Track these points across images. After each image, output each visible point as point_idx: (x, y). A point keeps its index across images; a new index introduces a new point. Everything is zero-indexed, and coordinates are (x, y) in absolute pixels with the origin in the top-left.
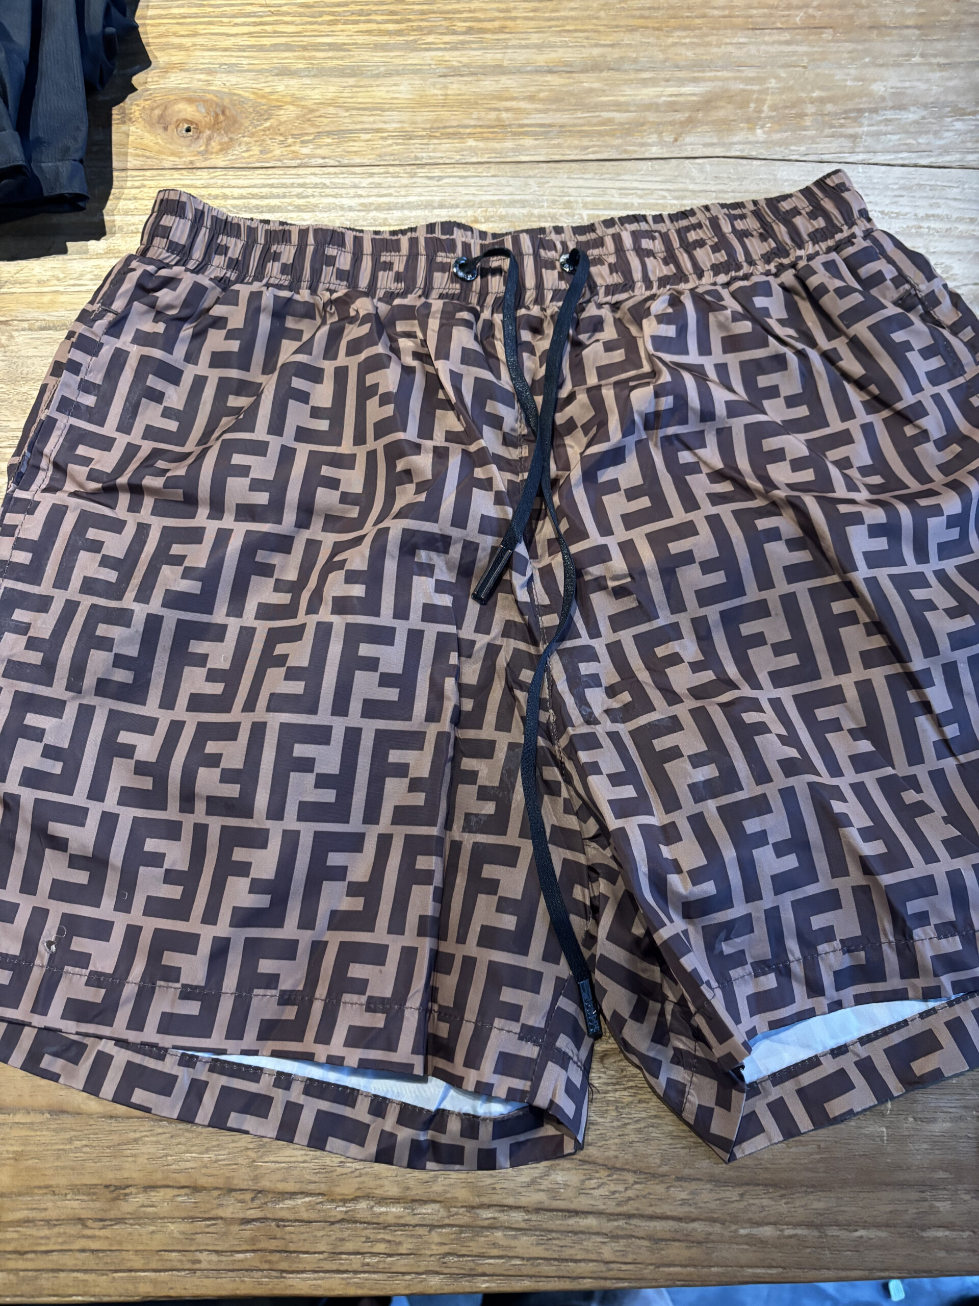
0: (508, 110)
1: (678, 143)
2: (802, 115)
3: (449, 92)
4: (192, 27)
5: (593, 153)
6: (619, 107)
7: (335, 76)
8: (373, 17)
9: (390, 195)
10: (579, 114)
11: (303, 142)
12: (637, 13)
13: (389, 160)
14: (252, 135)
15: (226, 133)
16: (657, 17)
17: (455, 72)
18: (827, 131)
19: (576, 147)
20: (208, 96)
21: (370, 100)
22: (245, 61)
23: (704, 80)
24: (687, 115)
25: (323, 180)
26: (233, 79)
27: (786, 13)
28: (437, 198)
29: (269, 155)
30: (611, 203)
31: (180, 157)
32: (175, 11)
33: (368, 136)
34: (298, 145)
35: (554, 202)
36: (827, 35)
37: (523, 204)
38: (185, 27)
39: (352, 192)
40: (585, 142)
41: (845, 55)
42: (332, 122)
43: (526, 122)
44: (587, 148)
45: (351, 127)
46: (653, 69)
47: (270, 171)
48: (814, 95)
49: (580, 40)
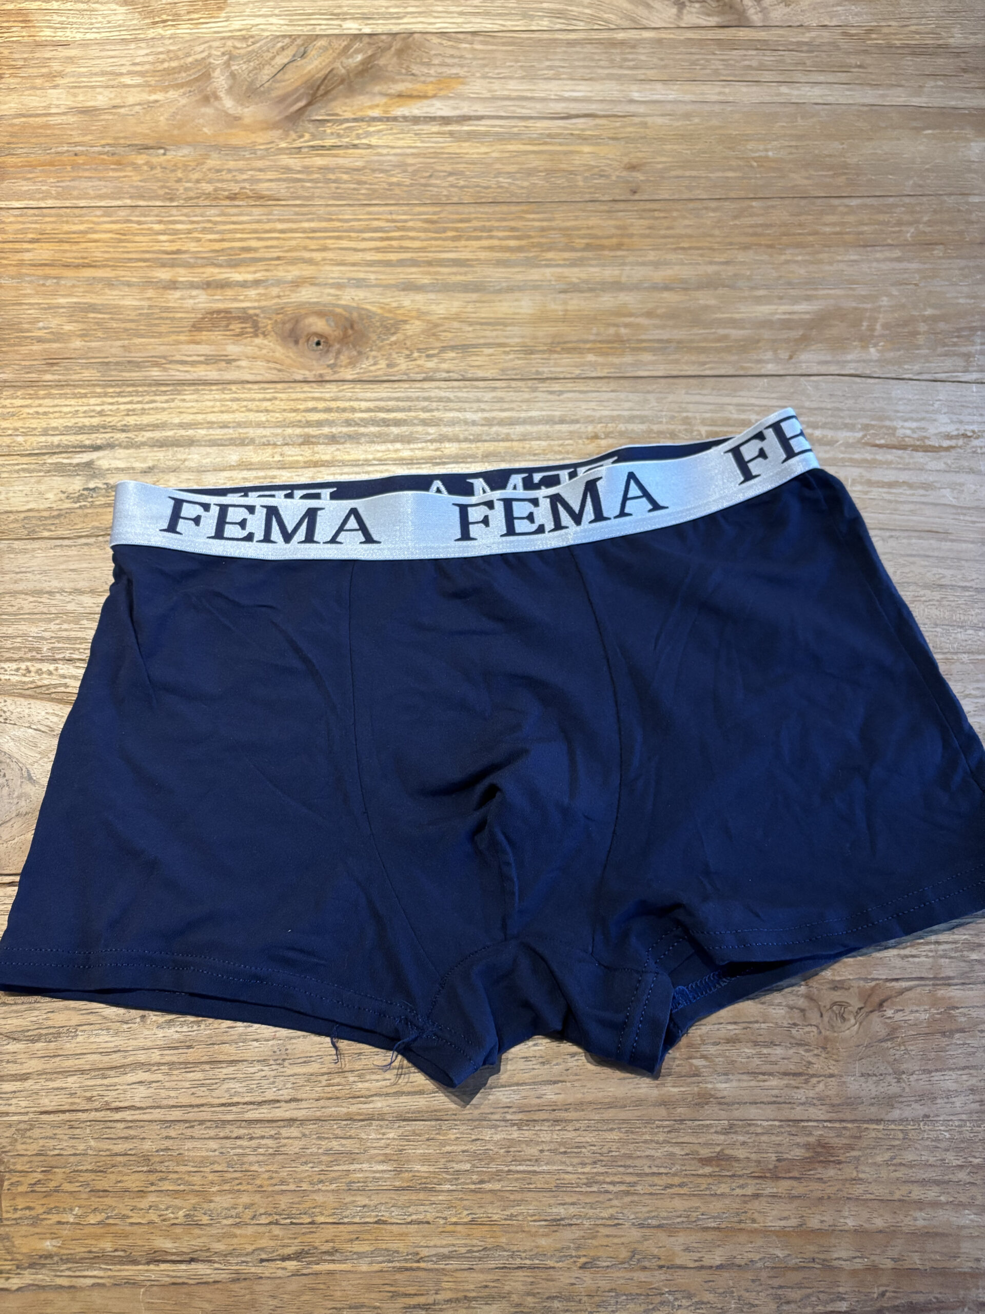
0: (626, 325)
1: (793, 361)
2: (915, 334)
3: (569, 308)
4: (322, 242)
5: (711, 369)
6: (734, 323)
7: (459, 291)
8: (495, 233)
9: (512, 409)
10: (695, 331)
11: (428, 356)
12: (750, 230)
13: (511, 374)
14: (380, 349)
15: (354, 346)
16: (769, 235)
17: (572, 288)
18: (940, 350)
19: (693, 363)
20: (339, 310)
21: (492, 315)
22: (372, 276)
23: (816, 297)
24: (801, 333)
25: (447, 394)
26: (360, 294)
27: (897, 229)
28: (557, 413)
29: (396, 369)
30: (728, 420)
31: (310, 370)
32: (306, 225)
33: (491, 351)
34: (424, 359)
35: (673, 418)
36: (938, 251)
37: (643, 419)
38: (315, 242)
39: (475, 406)
40: (703, 358)
41: (957, 272)
42: (456, 336)
43: (643, 337)
44: (704, 363)
45: (474, 342)
46: (767, 287)
47: (396, 385)
48: (927, 313)
49: (694, 257)
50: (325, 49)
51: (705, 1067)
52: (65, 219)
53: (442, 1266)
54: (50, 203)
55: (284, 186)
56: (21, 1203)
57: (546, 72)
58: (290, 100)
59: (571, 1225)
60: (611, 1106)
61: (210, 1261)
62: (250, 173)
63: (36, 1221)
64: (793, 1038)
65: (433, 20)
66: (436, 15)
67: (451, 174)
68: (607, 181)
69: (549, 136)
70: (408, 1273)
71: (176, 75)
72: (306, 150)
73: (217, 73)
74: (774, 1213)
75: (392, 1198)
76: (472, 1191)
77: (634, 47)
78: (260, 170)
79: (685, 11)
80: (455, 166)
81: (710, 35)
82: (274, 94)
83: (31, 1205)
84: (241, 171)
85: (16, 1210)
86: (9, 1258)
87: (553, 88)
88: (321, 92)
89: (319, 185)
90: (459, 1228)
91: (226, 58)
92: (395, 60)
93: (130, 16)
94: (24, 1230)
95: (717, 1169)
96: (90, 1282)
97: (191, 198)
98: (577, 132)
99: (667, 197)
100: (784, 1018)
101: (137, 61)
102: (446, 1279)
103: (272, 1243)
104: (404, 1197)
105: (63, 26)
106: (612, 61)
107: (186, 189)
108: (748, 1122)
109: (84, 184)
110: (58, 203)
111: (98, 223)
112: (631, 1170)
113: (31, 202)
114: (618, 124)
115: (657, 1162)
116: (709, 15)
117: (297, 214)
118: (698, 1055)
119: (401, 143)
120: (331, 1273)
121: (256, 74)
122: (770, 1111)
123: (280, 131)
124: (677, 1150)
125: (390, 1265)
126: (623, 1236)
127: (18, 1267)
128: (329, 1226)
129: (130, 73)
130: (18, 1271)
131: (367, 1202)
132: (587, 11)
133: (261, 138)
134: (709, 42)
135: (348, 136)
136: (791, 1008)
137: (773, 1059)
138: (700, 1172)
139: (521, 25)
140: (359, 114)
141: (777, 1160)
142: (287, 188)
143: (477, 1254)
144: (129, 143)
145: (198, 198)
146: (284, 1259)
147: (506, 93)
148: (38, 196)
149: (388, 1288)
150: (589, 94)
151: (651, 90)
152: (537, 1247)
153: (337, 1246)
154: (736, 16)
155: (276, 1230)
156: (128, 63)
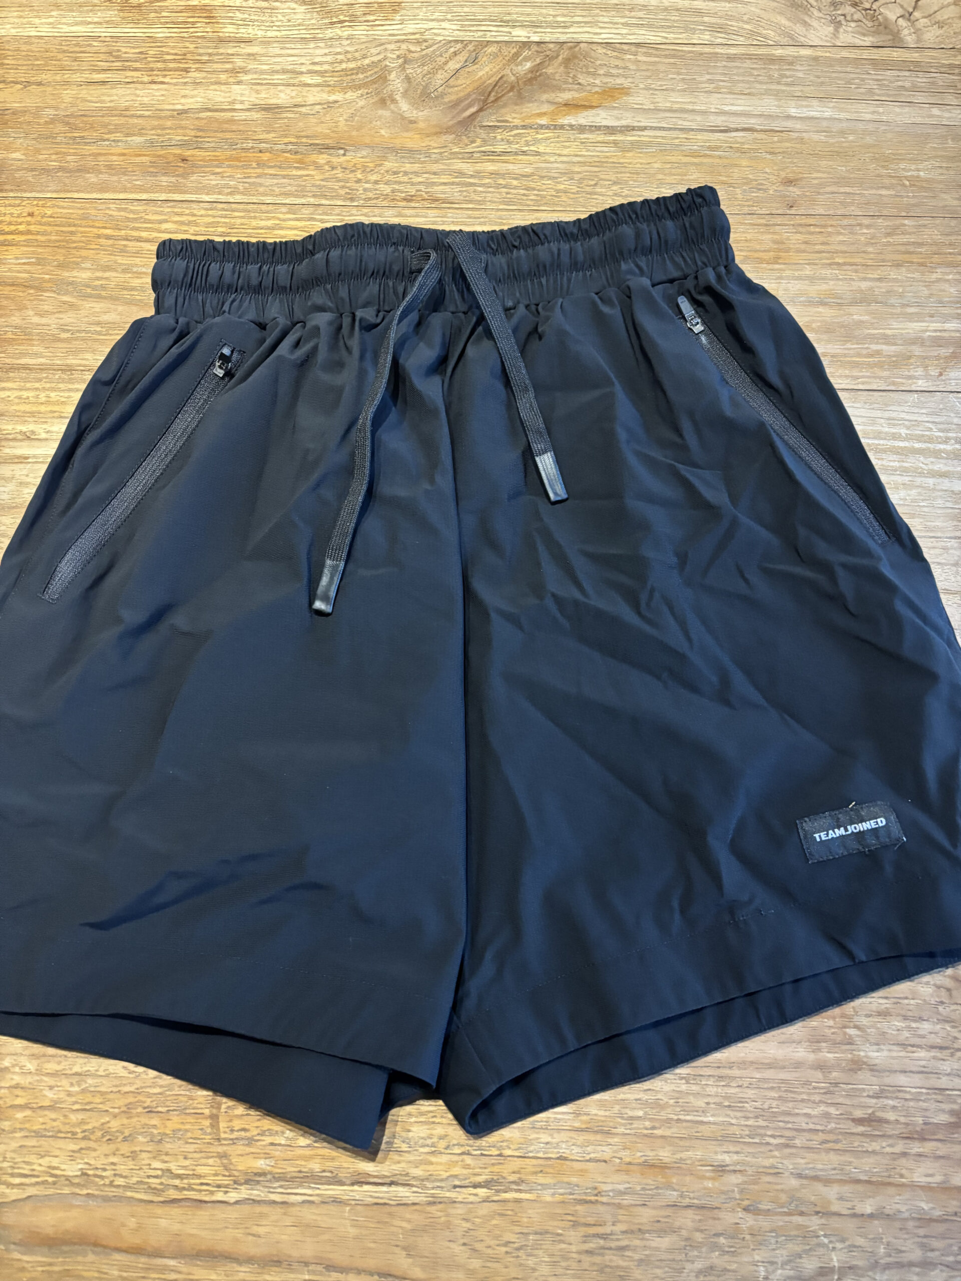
1: (943, 378)
5: (863, 383)
6: (887, 340)
10: (849, 346)
12: (903, 248)
16: (921, 253)
19: (847, 377)
24: (951, 350)
40: (856, 373)
44: (857, 378)
46: (919, 305)
49: (849, 273)
50: (495, 56)
51: (858, 1036)
52: (253, 215)
53: (617, 1201)
54: (238, 198)
55: (457, 190)
56: (237, 1124)
57: (707, 85)
58: (463, 104)
59: (735, 1171)
60: (770, 1066)
61: (408, 1185)
62: (425, 175)
63: (250, 1141)
64: (938, 1013)
65: (598, 31)
66: (601, 25)
67: (615, 183)
68: (765, 195)
69: (710, 148)
70: (586, 1206)
71: (354, 77)
72: (478, 155)
73: (393, 76)
74: (920, 1170)
75: (571, 1138)
76: (646, 1135)
77: (791, 64)
78: (435, 174)
79: (841, 30)
80: (619, 175)
81: (865, 54)
82: (446, 100)
83: (247, 1127)
84: (416, 174)
85: (232, 1131)
86: (227, 1174)
87: (714, 102)
88: (492, 98)
89: (490, 190)
90: (631, 1167)
91: (401, 61)
92: (562, 68)
93: (309, 16)
94: (240, 1149)
95: (869, 1129)
96: (300, 1198)
97: (370, 199)
98: (737, 145)
99: (822, 212)
100: (932, 996)
101: (317, 60)
102: (621, 1212)
103: (465, 1172)
104: (581, 1138)
105: (245, 23)
106: (770, 77)
107: (365, 190)
108: (899, 1089)
109: (269, 182)
110: (245, 199)
111: (284, 220)
112: (790, 1126)
113: (220, 197)
114: (776, 139)
115: (815, 1120)
116: (864, 35)
117: (470, 218)
118: (852, 1024)
119: (565, 152)
120: (517, 1201)
121: (430, 78)
122: (917, 1080)
123: (453, 136)
124: (832, 1110)
125: (571, 1197)
126: (781, 1184)
127: (235, 1182)
128: (515, 1159)
129: (310, 72)
130: (236, 1186)
131: (549, 1139)
132: (746, 26)
133: (434, 142)
134: (864, 62)
135: (518, 143)
136: (939, 987)
137: (921, 1032)
138: (854, 1130)
139: (683, 37)
140: (527, 122)
141: (925, 1124)
142: (460, 191)
143: (650, 1192)
144: (311, 142)
145: (377, 198)
146: (475, 1186)
147: (668, 105)
148: (227, 191)
149: (570, 1218)
150: (747, 108)
151: (807, 106)
152: (705, 1188)
153: (523, 1177)
154: (890, 37)
155: (468, 1160)
156: (308, 62)
